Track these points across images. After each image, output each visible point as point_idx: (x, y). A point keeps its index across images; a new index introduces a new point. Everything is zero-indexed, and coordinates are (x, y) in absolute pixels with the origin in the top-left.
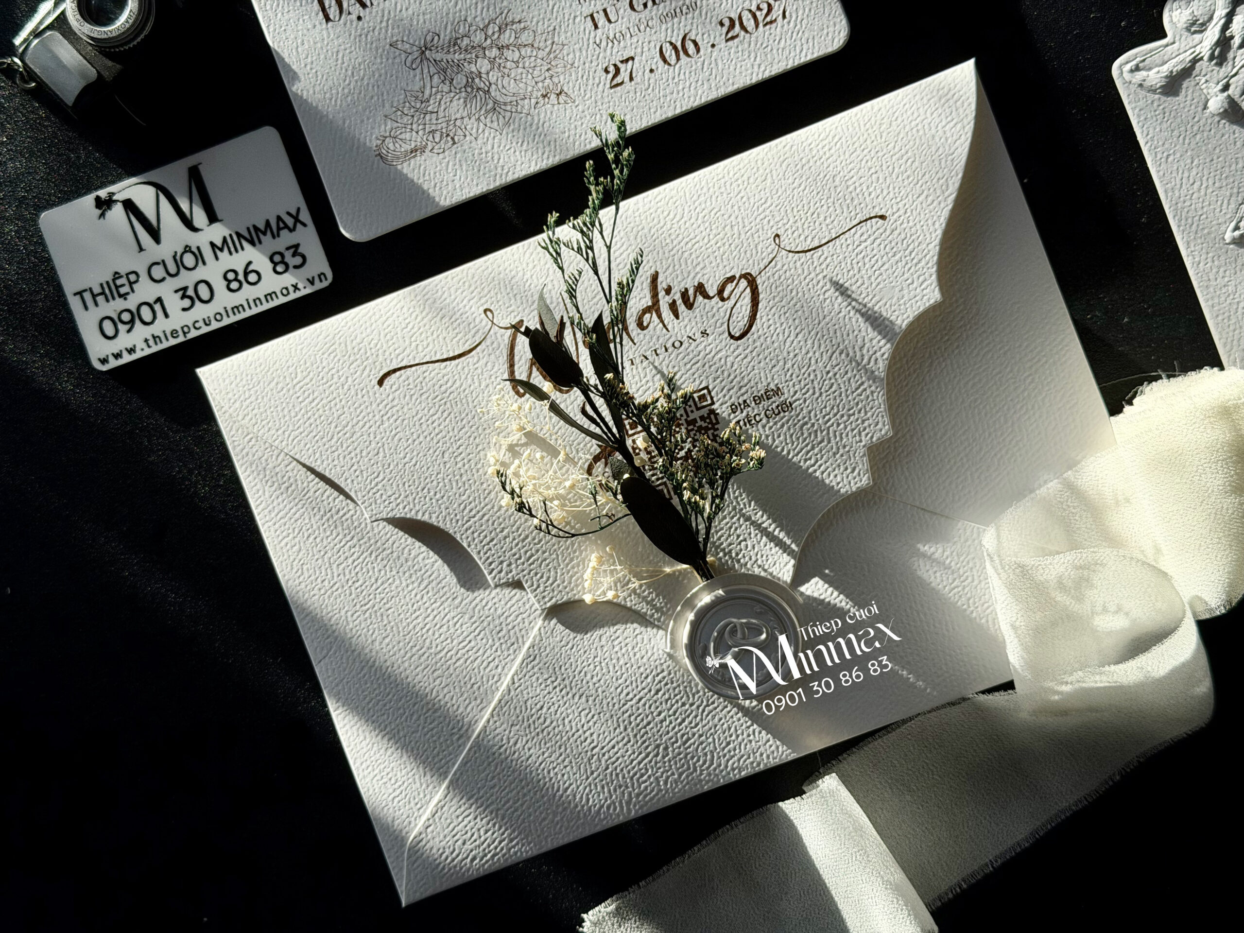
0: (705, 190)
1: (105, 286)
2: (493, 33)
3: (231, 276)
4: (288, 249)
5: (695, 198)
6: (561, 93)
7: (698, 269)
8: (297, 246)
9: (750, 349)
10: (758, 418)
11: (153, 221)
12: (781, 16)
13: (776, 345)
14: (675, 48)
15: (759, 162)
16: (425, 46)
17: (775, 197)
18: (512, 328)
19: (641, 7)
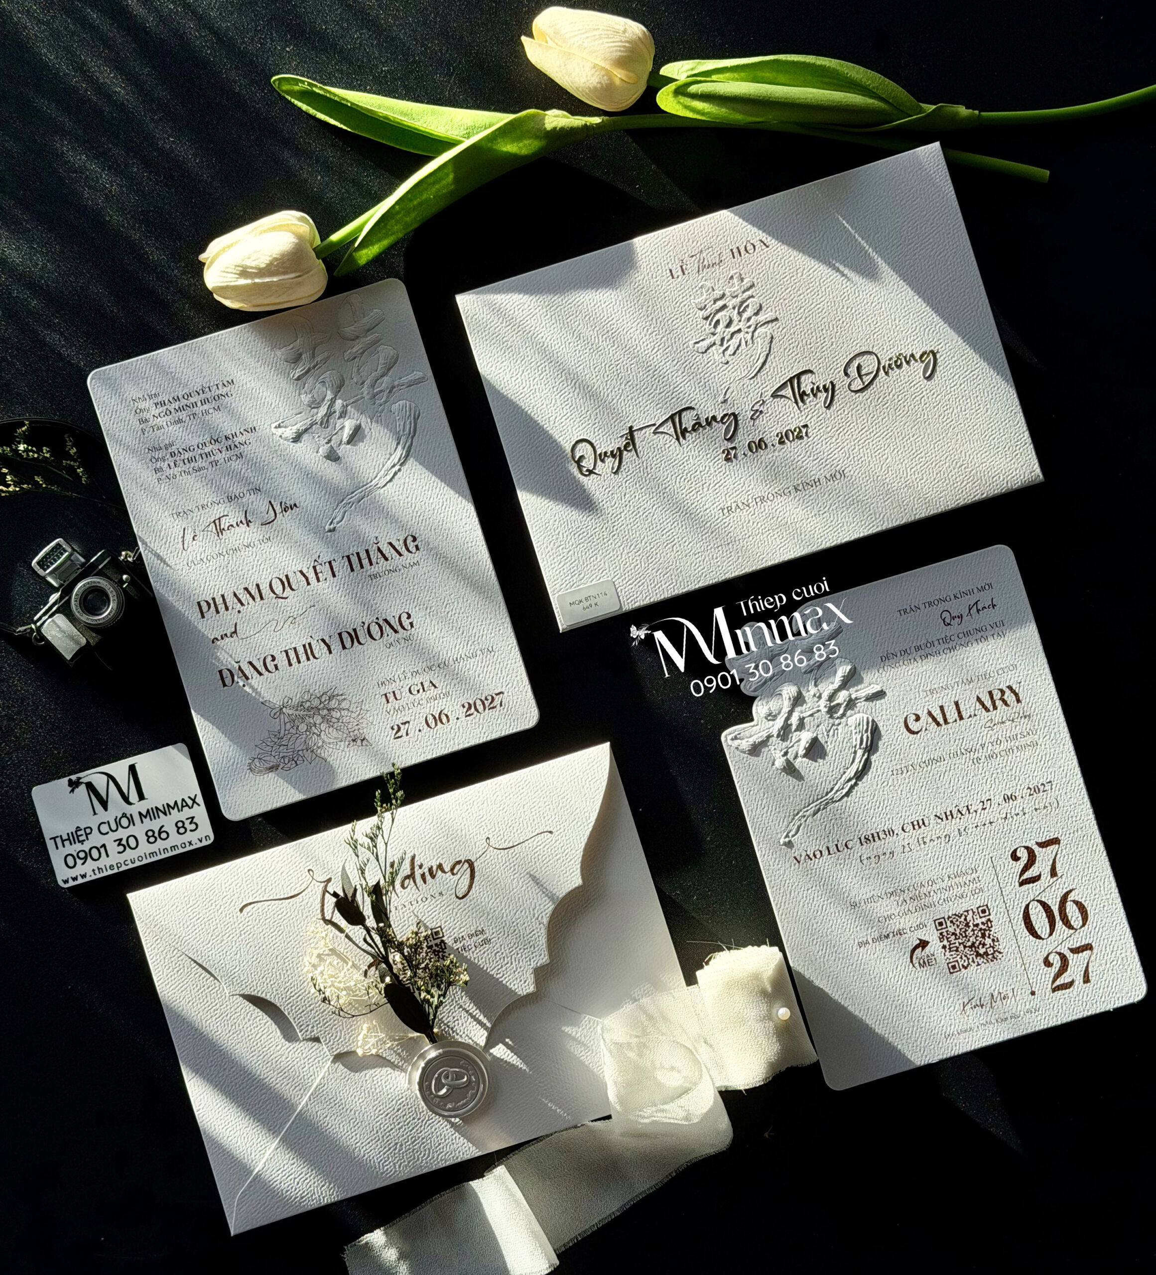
0: (447, 807)
1: (70, 835)
2: (325, 700)
3: (150, 834)
4: (187, 819)
5: (441, 811)
6: (364, 739)
7: (439, 855)
8: (193, 818)
9: (468, 905)
10: (470, 947)
11: (104, 796)
12: (499, 705)
13: (483, 904)
14: (435, 718)
15: (481, 792)
16: (283, 705)
17: (489, 815)
18: (324, 882)
19: (416, 692)
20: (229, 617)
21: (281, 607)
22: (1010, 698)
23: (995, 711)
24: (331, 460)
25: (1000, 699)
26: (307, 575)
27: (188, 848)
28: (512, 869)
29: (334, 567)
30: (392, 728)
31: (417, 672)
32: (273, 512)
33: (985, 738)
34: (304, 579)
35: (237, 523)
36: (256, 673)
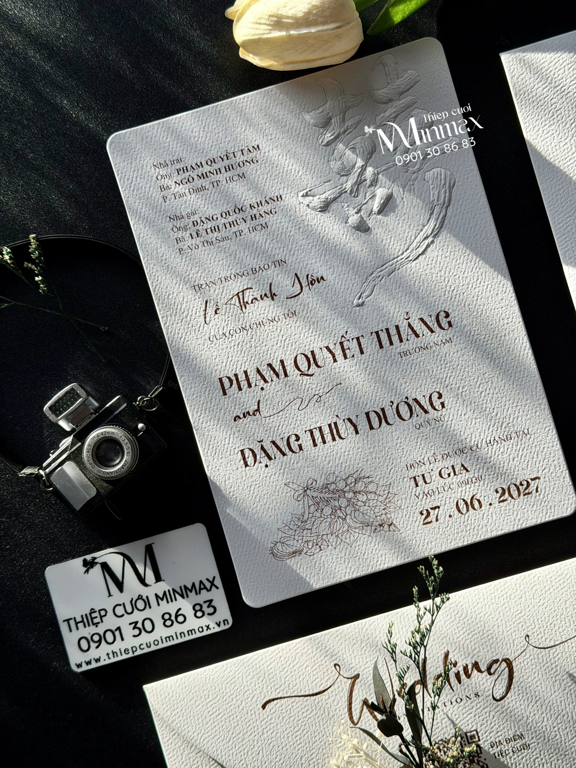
0: (482, 600)
1: (84, 617)
2: (351, 483)
3: (166, 617)
4: (205, 602)
5: (475, 604)
6: (391, 524)
7: (475, 652)
8: (211, 601)
9: (506, 708)
10: (507, 752)
11: (120, 577)
12: (535, 490)
13: (522, 707)
14: (466, 503)
15: (518, 585)
16: (307, 487)
17: (527, 610)
18: (351, 678)
19: (447, 476)
20: (252, 394)
21: (306, 384)
24: (360, 231)
26: (333, 351)
27: (205, 633)
28: (554, 670)
29: (362, 344)
30: (421, 513)
31: (448, 455)
32: (299, 285)
34: (330, 355)
35: (261, 296)
36: (279, 452)
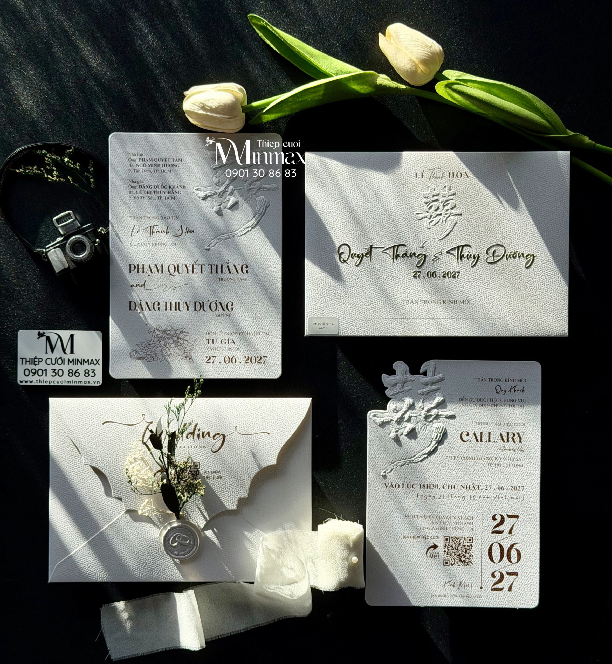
0: (221, 404)
1: (31, 359)
2: (178, 333)
3: (71, 371)
4: (91, 370)
5: (218, 406)
6: (191, 358)
7: (210, 427)
8: (94, 370)
9: (216, 457)
10: (210, 478)
11: (54, 346)
12: (263, 362)
13: (224, 458)
14: (229, 359)
15: (240, 403)
16: (156, 329)
17: (240, 415)
18: (149, 423)
19: (224, 343)
20: (143, 277)
21: (170, 280)
22: (517, 439)
23: (507, 443)
24: (218, 215)
25: (512, 438)
26: (188, 268)
27: (87, 385)
28: (244, 446)
29: (203, 268)
30: (207, 357)
31: (228, 333)
32: (181, 231)
33: (498, 454)
34: (186, 269)
35: (162, 231)
36: (148, 308)
